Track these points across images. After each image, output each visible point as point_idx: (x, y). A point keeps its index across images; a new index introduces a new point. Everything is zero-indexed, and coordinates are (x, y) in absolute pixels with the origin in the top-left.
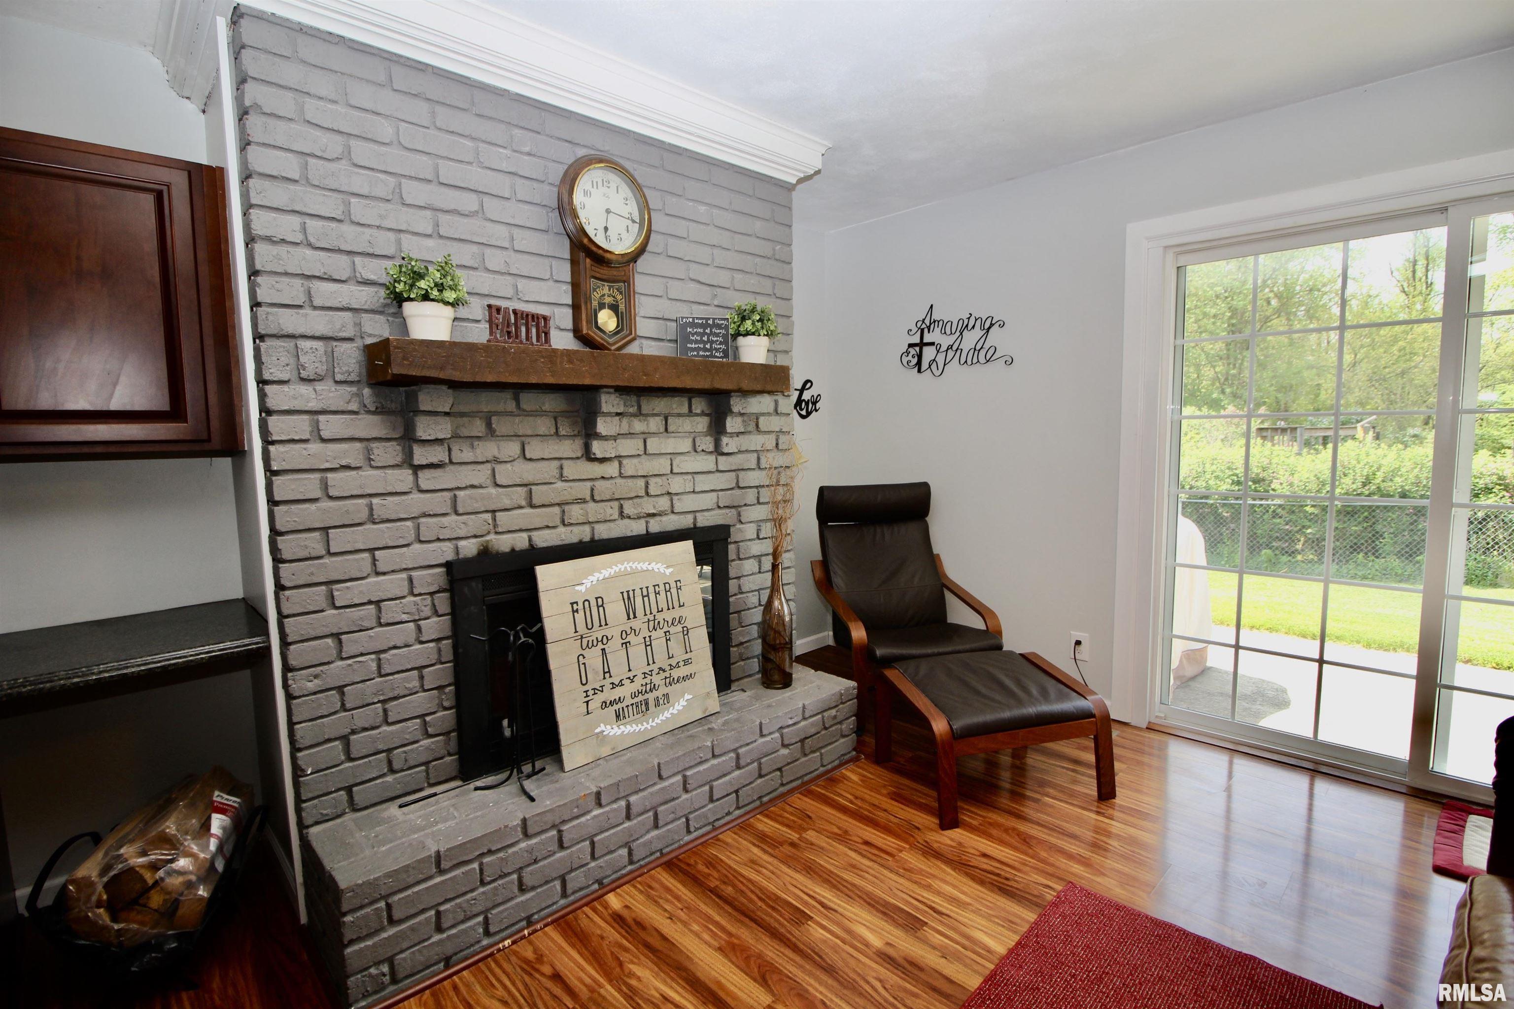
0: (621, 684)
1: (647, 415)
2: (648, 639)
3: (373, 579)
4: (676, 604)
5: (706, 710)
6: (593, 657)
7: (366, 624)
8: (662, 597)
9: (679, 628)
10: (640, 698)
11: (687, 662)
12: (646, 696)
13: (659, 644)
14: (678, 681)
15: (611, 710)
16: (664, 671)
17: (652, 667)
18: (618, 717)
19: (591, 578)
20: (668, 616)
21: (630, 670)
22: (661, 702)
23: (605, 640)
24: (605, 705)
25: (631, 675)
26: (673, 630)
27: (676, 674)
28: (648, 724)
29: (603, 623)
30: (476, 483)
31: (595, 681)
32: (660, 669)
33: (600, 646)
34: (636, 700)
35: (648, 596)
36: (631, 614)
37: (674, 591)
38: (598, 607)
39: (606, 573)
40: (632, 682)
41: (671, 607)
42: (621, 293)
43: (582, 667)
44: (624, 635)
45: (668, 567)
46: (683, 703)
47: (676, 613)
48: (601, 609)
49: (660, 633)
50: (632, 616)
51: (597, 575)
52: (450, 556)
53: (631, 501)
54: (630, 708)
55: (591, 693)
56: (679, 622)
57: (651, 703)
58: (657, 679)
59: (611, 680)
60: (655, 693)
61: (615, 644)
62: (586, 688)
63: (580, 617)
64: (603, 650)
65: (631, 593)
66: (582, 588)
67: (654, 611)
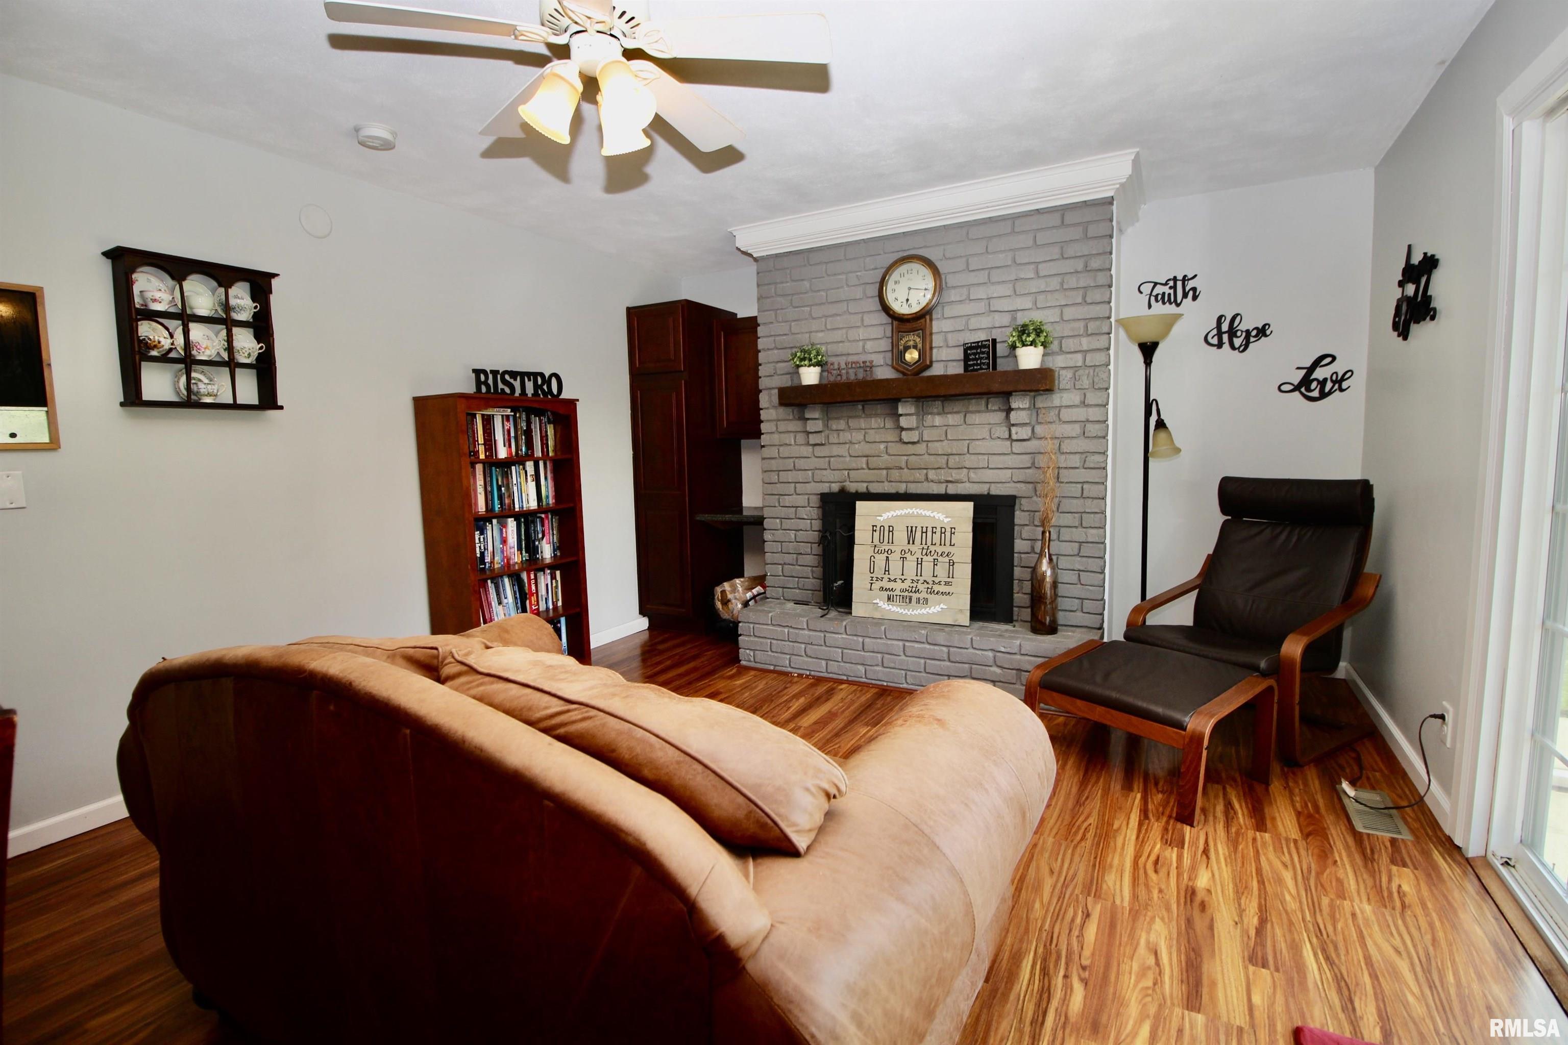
0: (895, 580)
1: (948, 413)
2: (920, 560)
3: (795, 496)
4: (948, 543)
5: (956, 621)
6: (880, 560)
7: (791, 517)
8: (937, 537)
9: (947, 559)
10: (906, 594)
11: (947, 583)
12: (911, 594)
13: (927, 566)
14: (937, 593)
15: (885, 594)
16: (928, 583)
17: (918, 578)
18: (889, 599)
19: (888, 514)
20: (940, 550)
21: (903, 575)
22: (921, 602)
23: (889, 552)
24: (882, 589)
25: (903, 578)
26: (940, 559)
27: (936, 588)
28: (909, 611)
29: (890, 541)
30: (840, 454)
31: (879, 572)
32: (925, 581)
33: (886, 554)
34: (903, 594)
35: (926, 532)
36: (911, 540)
37: (948, 534)
38: (889, 531)
39: (899, 513)
40: (903, 582)
41: (943, 543)
42: (920, 337)
43: (872, 563)
44: (903, 553)
45: (946, 517)
46: (938, 608)
47: (947, 549)
48: (891, 533)
49: (930, 558)
50: (911, 542)
51: (892, 513)
52: (826, 491)
53: (934, 471)
54: (898, 597)
55: (875, 579)
56: (947, 555)
57: (914, 600)
58: (921, 587)
59: (889, 576)
60: (917, 595)
61: (895, 557)
62: (872, 575)
63: (876, 535)
64: (887, 557)
65: (914, 529)
66: (881, 519)
67: (929, 543)
